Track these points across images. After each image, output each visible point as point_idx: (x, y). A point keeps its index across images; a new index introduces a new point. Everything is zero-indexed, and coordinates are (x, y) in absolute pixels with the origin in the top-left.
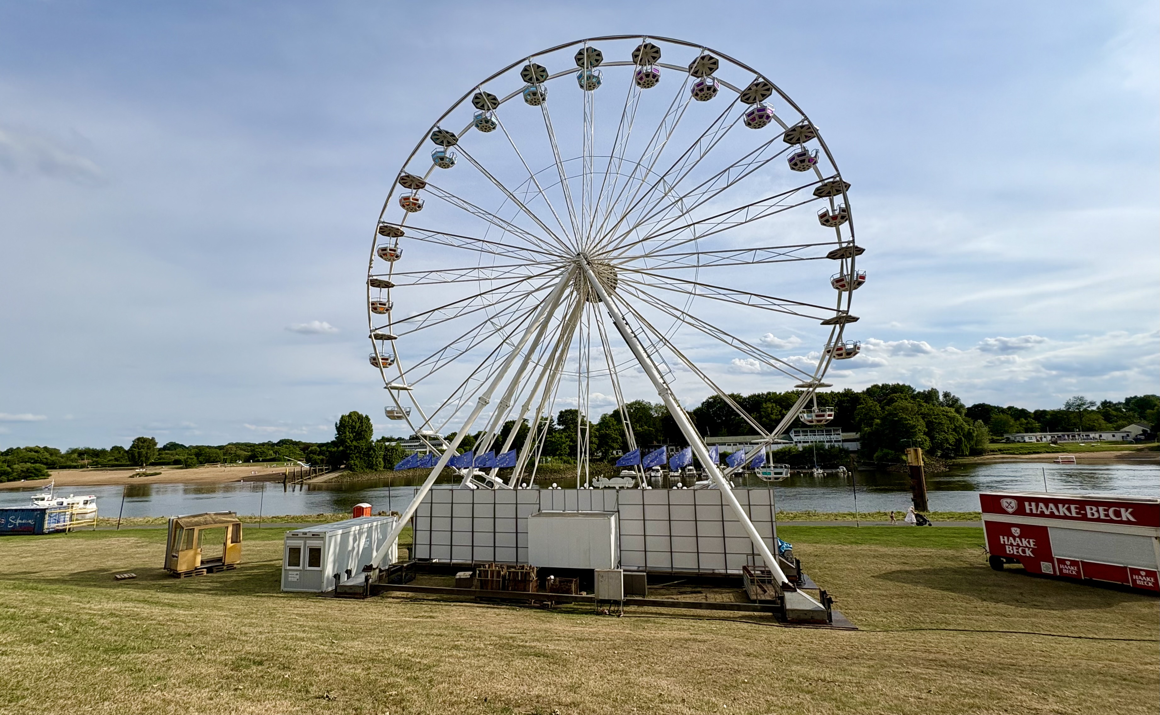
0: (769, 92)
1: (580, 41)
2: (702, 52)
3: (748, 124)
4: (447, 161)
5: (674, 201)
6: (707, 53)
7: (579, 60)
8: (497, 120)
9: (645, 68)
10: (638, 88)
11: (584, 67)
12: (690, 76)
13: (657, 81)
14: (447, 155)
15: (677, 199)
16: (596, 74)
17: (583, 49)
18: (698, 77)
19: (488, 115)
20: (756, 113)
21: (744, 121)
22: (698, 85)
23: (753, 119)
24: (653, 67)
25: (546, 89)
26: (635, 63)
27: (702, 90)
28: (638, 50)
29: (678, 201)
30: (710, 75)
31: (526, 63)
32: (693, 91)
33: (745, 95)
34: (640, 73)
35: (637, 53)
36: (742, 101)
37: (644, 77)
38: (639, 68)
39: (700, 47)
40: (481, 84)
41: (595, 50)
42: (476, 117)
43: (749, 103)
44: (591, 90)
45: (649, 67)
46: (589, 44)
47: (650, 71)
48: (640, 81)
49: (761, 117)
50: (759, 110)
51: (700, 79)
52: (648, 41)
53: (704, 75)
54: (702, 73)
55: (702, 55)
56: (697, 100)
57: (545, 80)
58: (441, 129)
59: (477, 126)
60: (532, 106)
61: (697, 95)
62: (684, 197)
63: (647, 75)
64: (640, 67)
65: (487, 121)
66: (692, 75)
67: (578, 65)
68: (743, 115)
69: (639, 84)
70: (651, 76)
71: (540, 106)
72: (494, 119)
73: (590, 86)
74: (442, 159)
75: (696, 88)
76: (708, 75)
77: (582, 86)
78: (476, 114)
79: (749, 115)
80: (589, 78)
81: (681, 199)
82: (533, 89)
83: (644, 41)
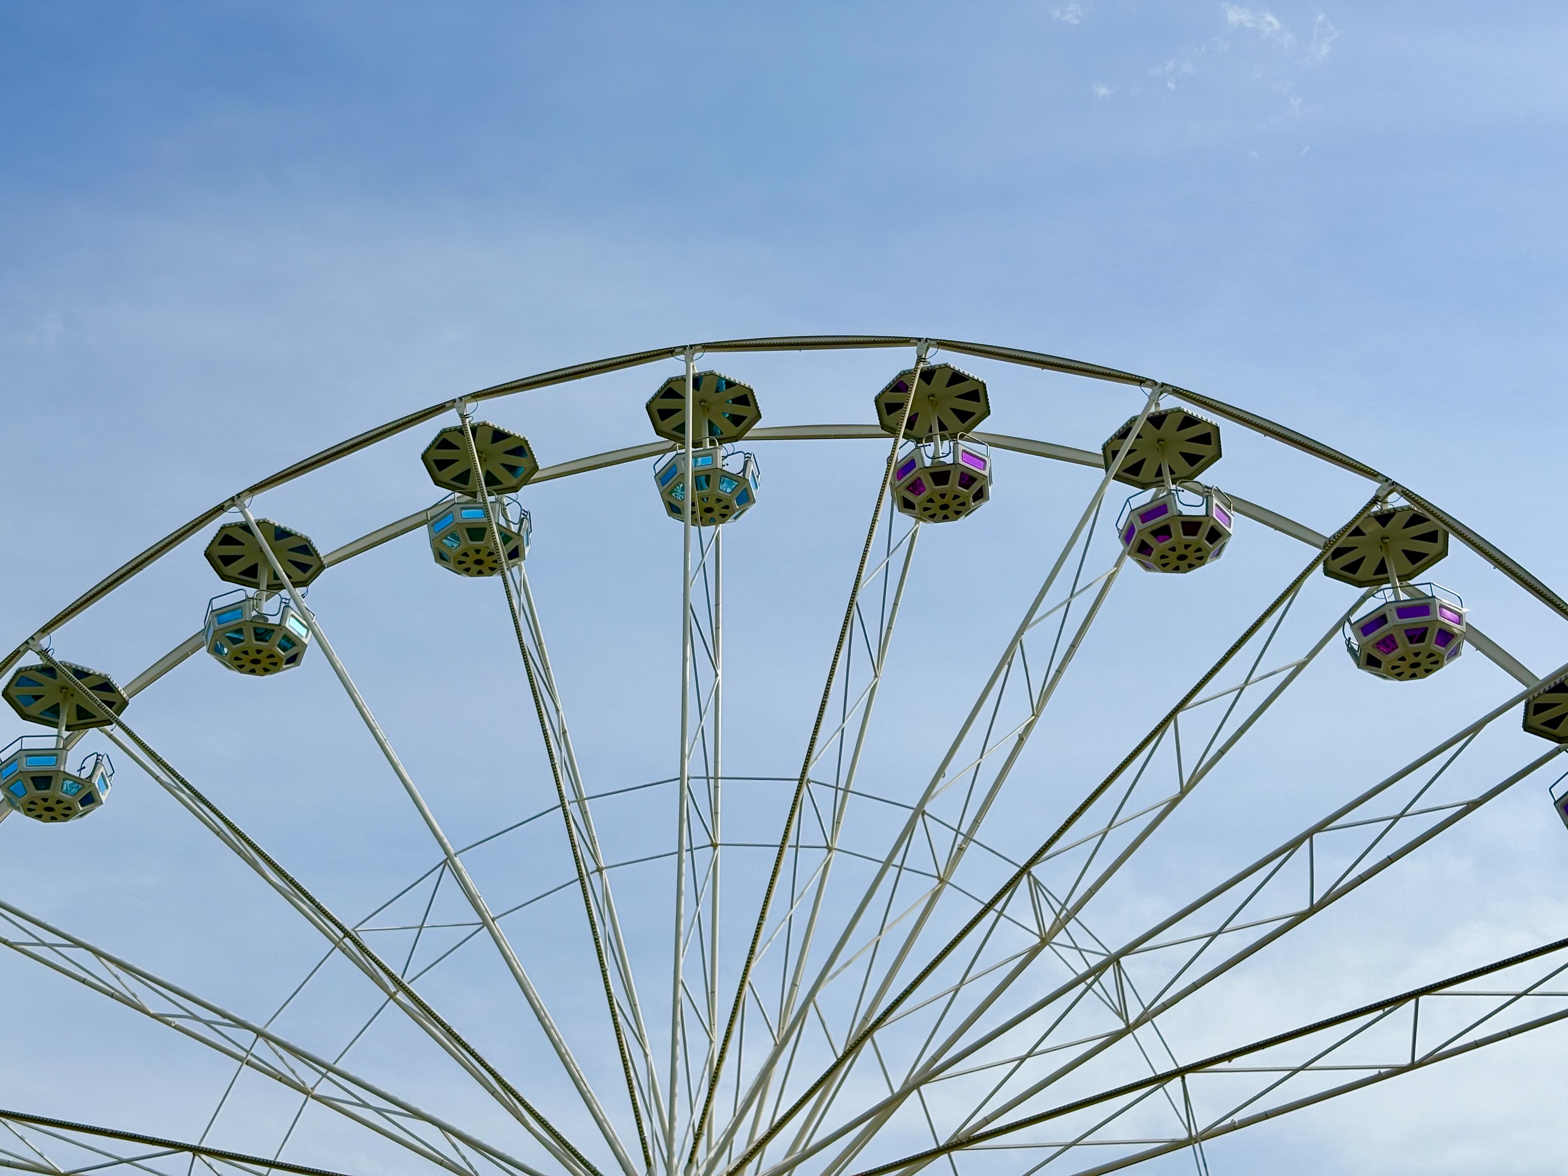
0: (1437, 547)
1: (670, 352)
2: (1154, 400)
3: (1371, 663)
4: (63, 791)
5: (1082, 969)
6: (1168, 402)
7: (665, 414)
8: (309, 627)
9: (930, 450)
10: (905, 521)
11: (682, 441)
12: (1113, 483)
13: (980, 495)
14: (71, 766)
15: (1095, 961)
16: (734, 465)
17: (683, 379)
18: (1145, 486)
19: (270, 607)
20: (1394, 619)
21: (1351, 650)
22: (1147, 515)
23: (1388, 644)
24: (963, 445)
25: (525, 516)
26: (888, 429)
27: (1163, 533)
28: (899, 385)
29: (1101, 969)
30: (1190, 477)
31: (450, 419)
32: (1128, 535)
33: (1339, 553)
34: (909, 465)
35: (896, 398)
36: (1328, 572)
37: (928, 481)
38: (906, 448)
39: (1141, 381)
40: (254, 490)
41: (730, 384)
42: (218, 614)
43: (1360, 584)
44: (712, 522)
45: (945, 447)
46: (704, 363)
47: (949, 460)
48: (910, 497)
49: (1417, 635)
50: (1404, 612)
51: (1152, 491)
52: (937, 357)
53: (1167, 476)
54: (1159, 473)
55: (1153, 410)
56: (1147, 567)
57: (526, 481)
58: (57, 658)
59: (216, 650)
60: (465, 579)
61: (1143, 549)
62: (1128, 950)
63: (941, 476)
64: (911, 445)
65: (264, 632)
66: (1117, 477)
67: (659, 432)
68: (1340, 624)
69: (907, 505)
70: (954, 478)
71: (497, 578)
72: (294, 626)
73: (709, 510)
74: (42, 781)
75: (1139, 525)
76: (1184, 480)
77: (674, 510)
78: (217, 604)
79: (1367, 627)
80: (703, 479)
81: (1114, 960)
82: (471, 515)
83: (920, 359)
